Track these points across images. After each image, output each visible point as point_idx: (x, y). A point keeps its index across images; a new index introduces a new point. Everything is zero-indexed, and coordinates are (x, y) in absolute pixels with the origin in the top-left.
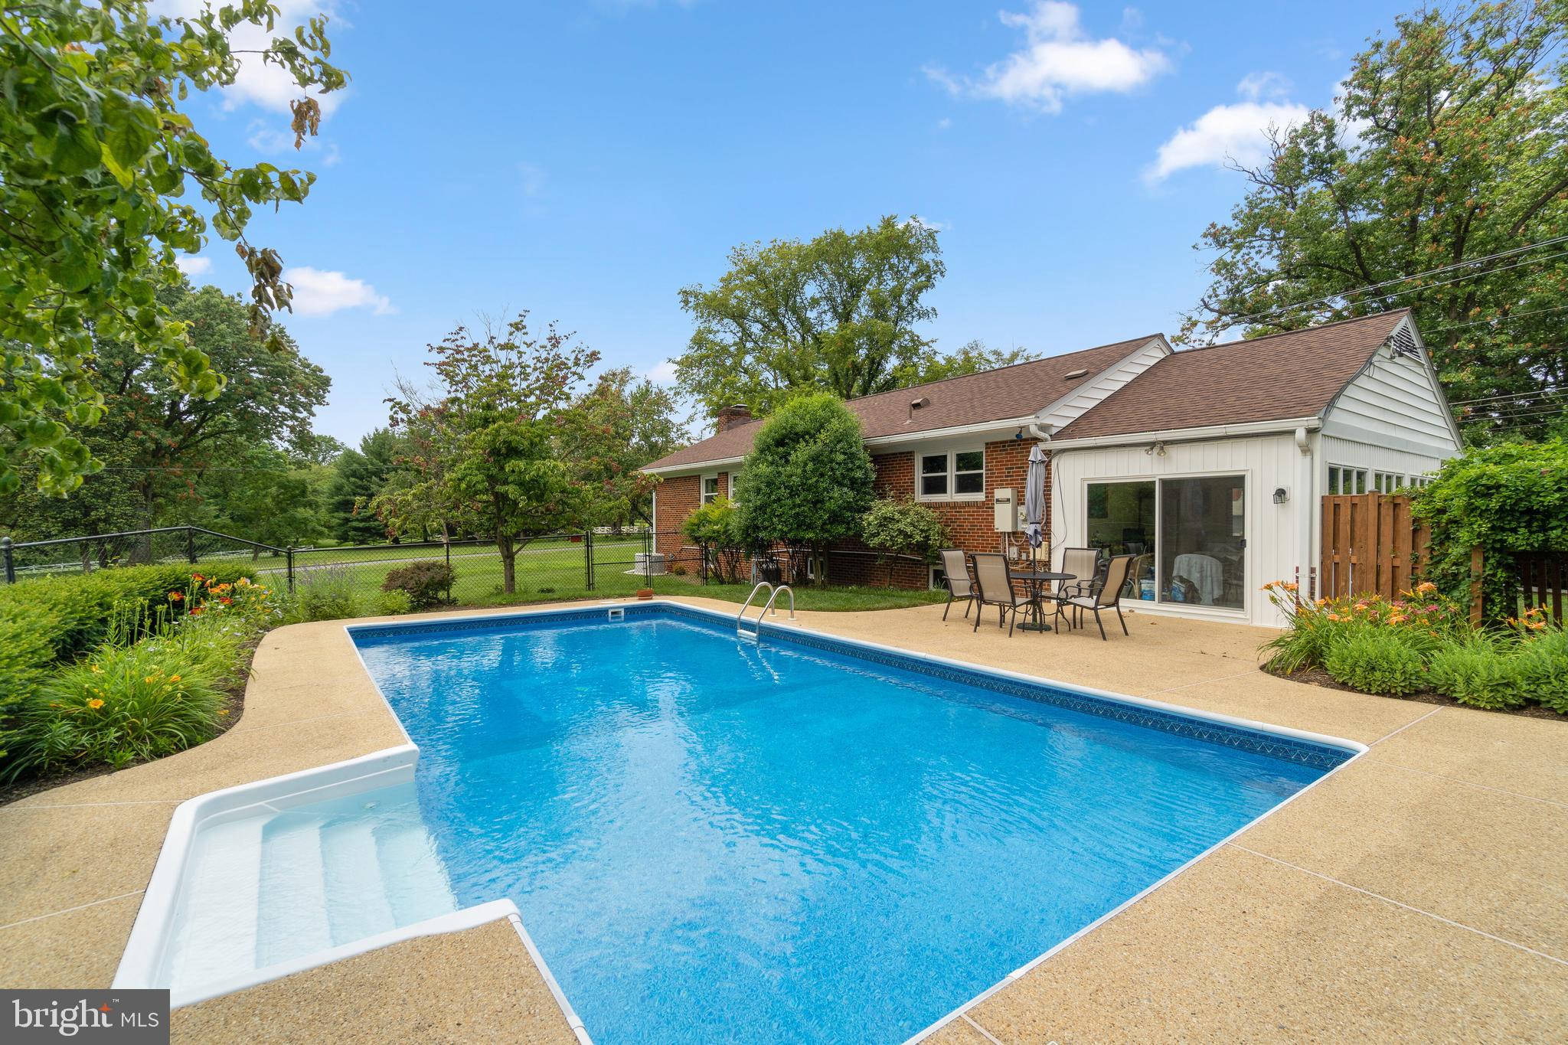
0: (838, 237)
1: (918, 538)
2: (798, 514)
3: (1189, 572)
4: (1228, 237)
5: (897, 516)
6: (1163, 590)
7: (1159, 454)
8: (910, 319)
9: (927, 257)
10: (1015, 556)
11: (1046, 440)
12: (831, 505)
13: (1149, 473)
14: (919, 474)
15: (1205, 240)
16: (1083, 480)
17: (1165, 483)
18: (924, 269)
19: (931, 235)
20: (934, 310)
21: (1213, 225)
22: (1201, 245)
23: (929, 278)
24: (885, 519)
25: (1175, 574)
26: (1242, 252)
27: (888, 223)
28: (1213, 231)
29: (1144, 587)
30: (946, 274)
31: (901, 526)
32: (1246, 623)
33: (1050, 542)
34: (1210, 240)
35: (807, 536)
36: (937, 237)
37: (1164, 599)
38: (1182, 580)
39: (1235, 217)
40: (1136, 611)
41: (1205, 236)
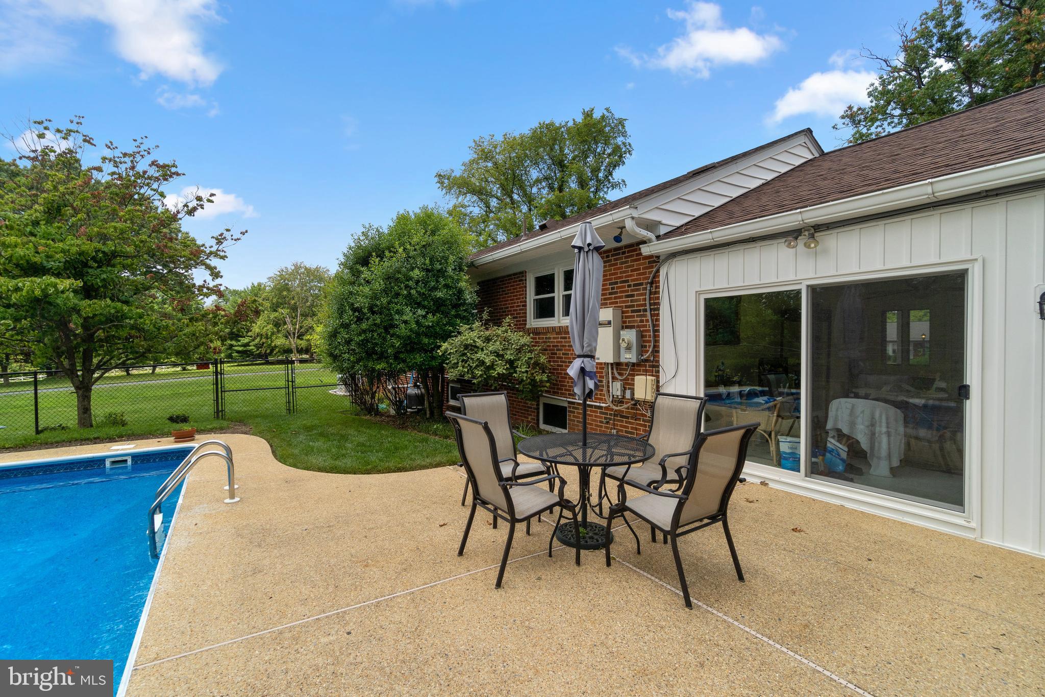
0: (549, 127)
1: (500, 370)
2: (366, 341)
3: (852, 424)
4: (862, 117)
5: (479, 343)
6: (814, 454)
7: (807, 246)
8: (605, 190)
9: (620, 140)
10: (619, 393)
11: (650, 241)
12: (403, 330)
13: (792, 277)
14: (531, 296)
15: (843, 121)
16: (698, 293)
17: (815, 291)
18: (617, 149)
19: (621, 122)
20: (624, 181)
21: (850, 108)
22: (840, 126)
23: (621, 157)
24: (466, 347)
25: (829, 426)
26: (876, 125)
27: (588, 115)
28: (849, 113)
29: (785, 447)
30: (633, 152)
31: (480, 355)
32: (970, 536)
33: (658, 377)
34: (847, 120)
35: (378, 367)
36: (626, 123)
37: (815, 471)
38: (840, 435)
39: (870, 94)
40: (771, 485)
41: (843, 117)
